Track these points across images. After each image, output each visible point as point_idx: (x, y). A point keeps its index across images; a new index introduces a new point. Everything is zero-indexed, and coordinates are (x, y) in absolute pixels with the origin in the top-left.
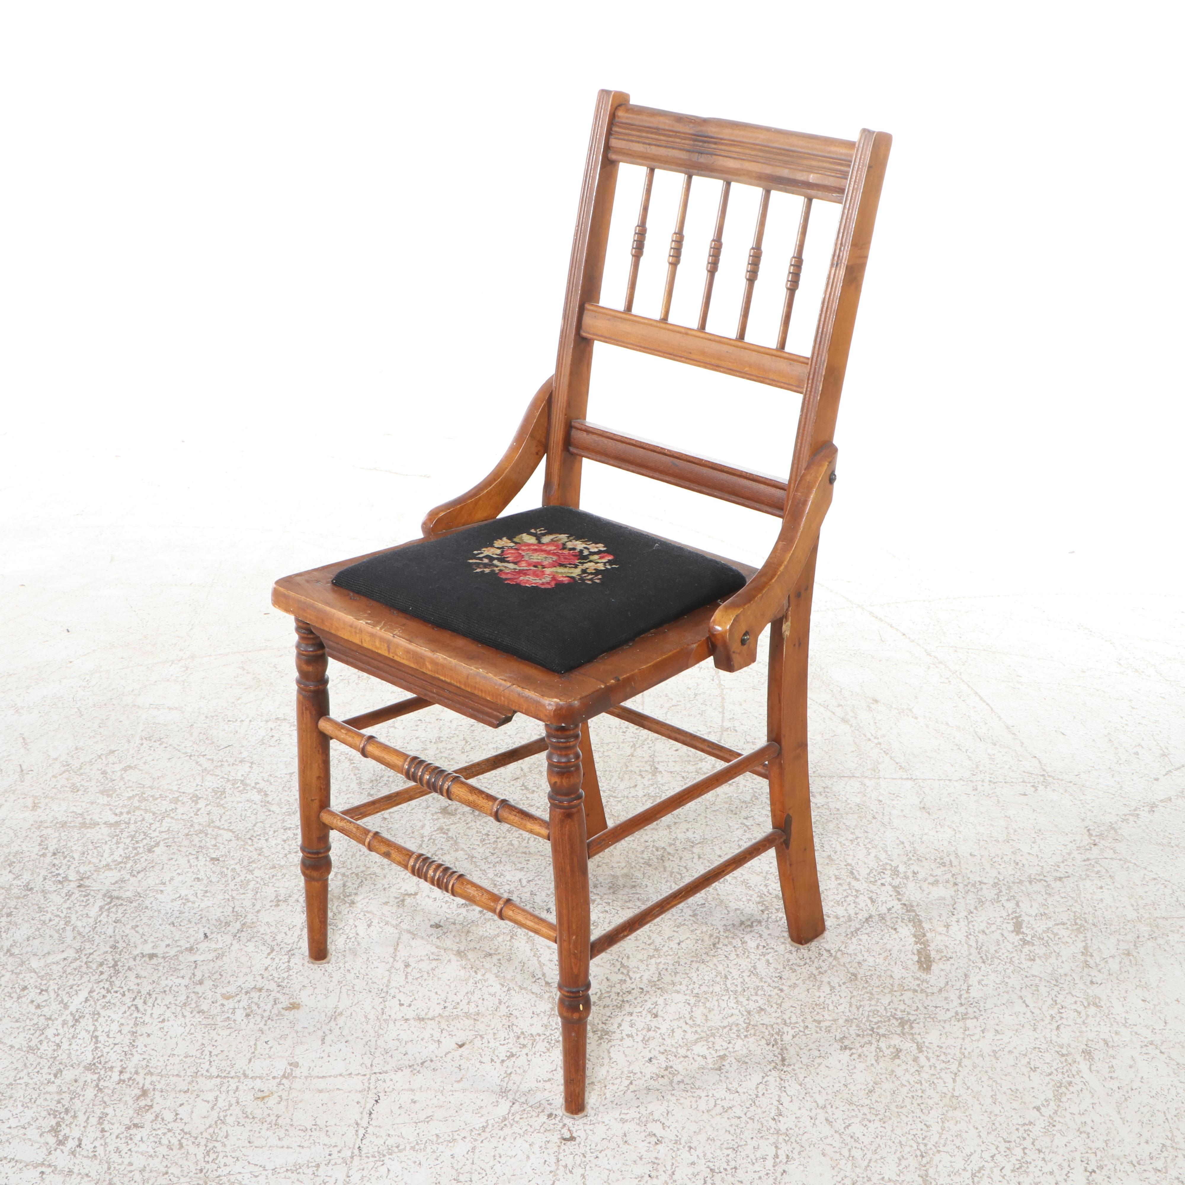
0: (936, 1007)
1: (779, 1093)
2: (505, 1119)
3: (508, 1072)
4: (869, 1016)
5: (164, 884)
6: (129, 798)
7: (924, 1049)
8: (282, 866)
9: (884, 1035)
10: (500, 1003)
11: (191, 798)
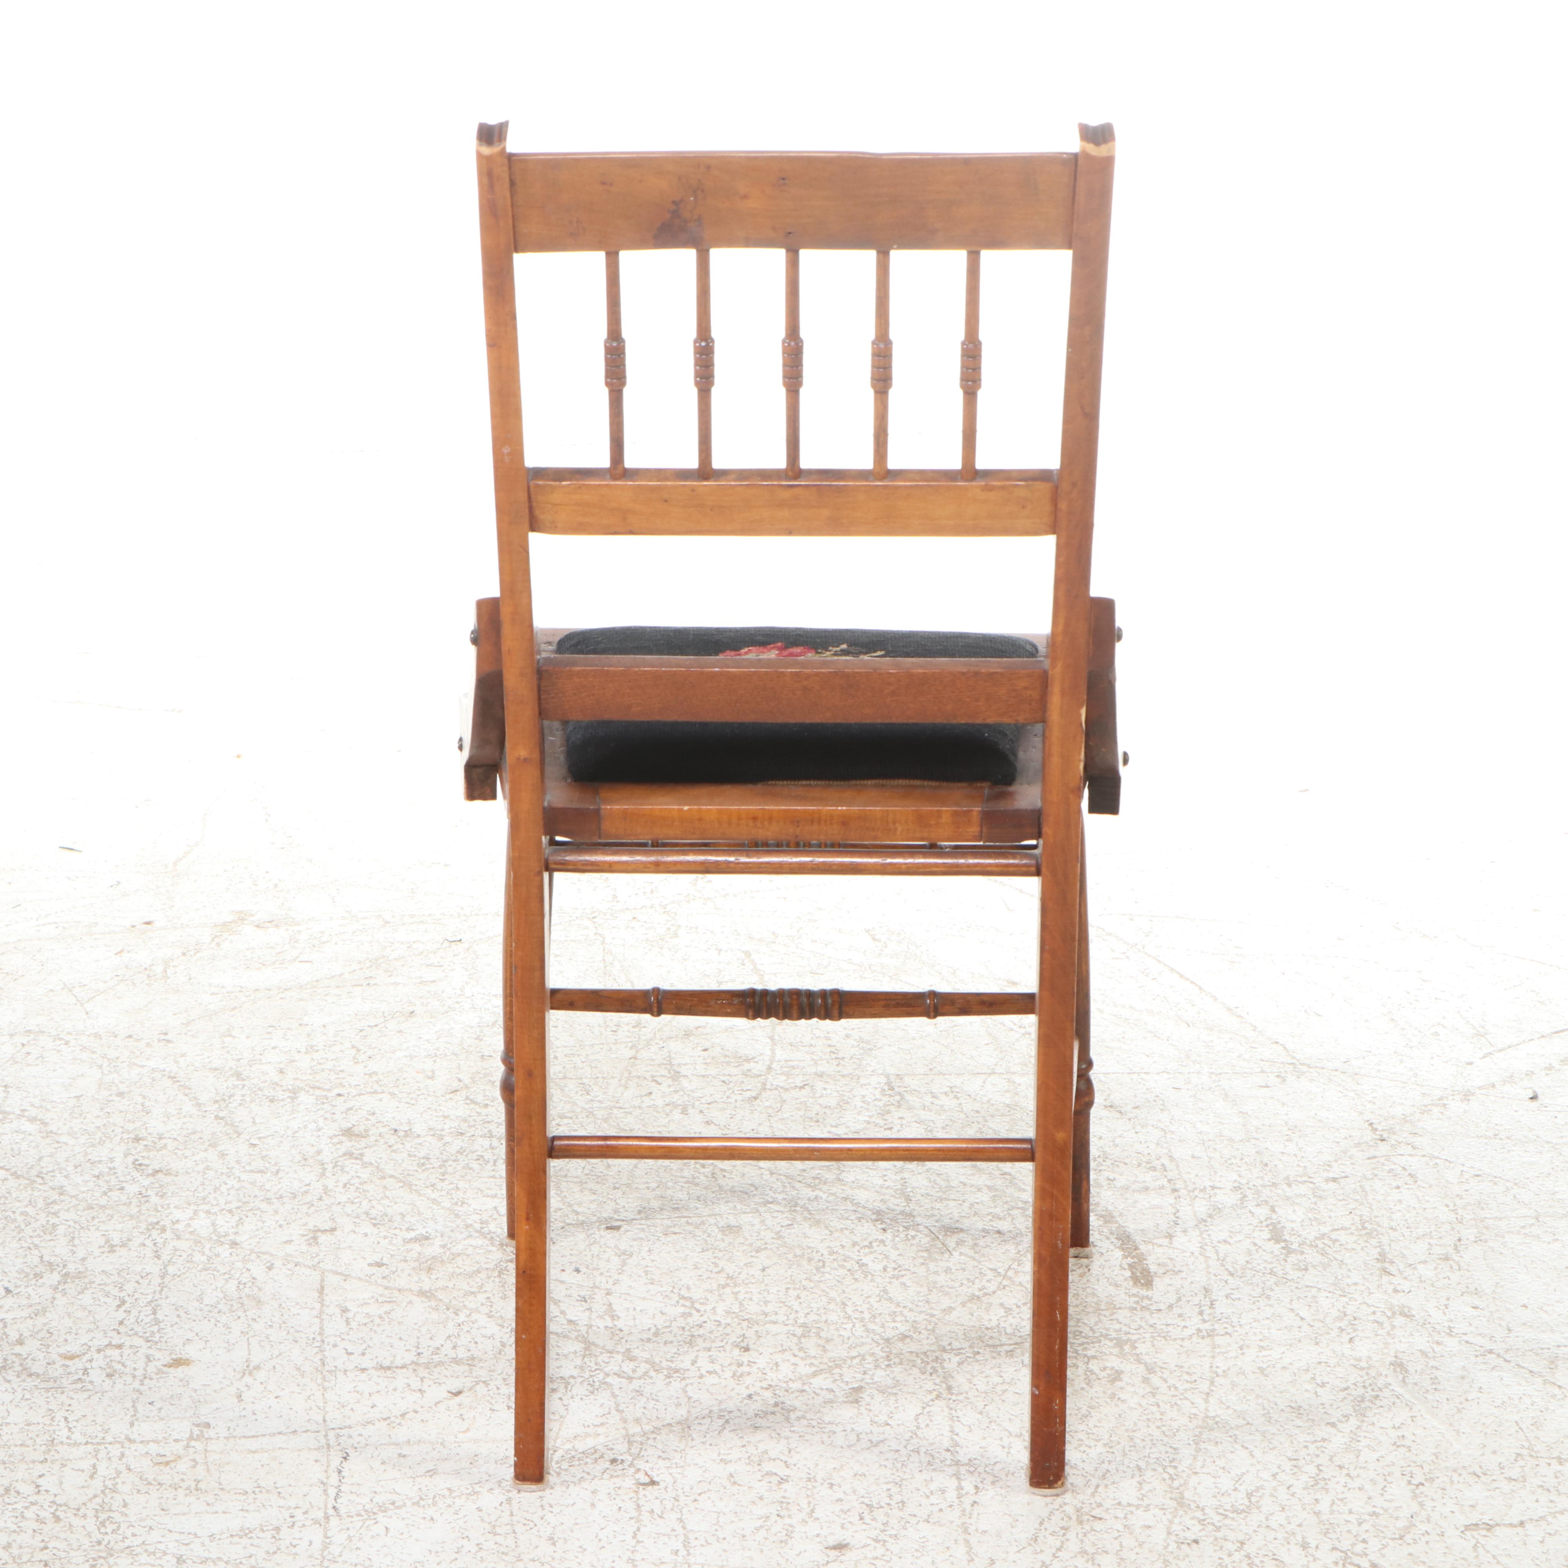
7: (1158, 1369)
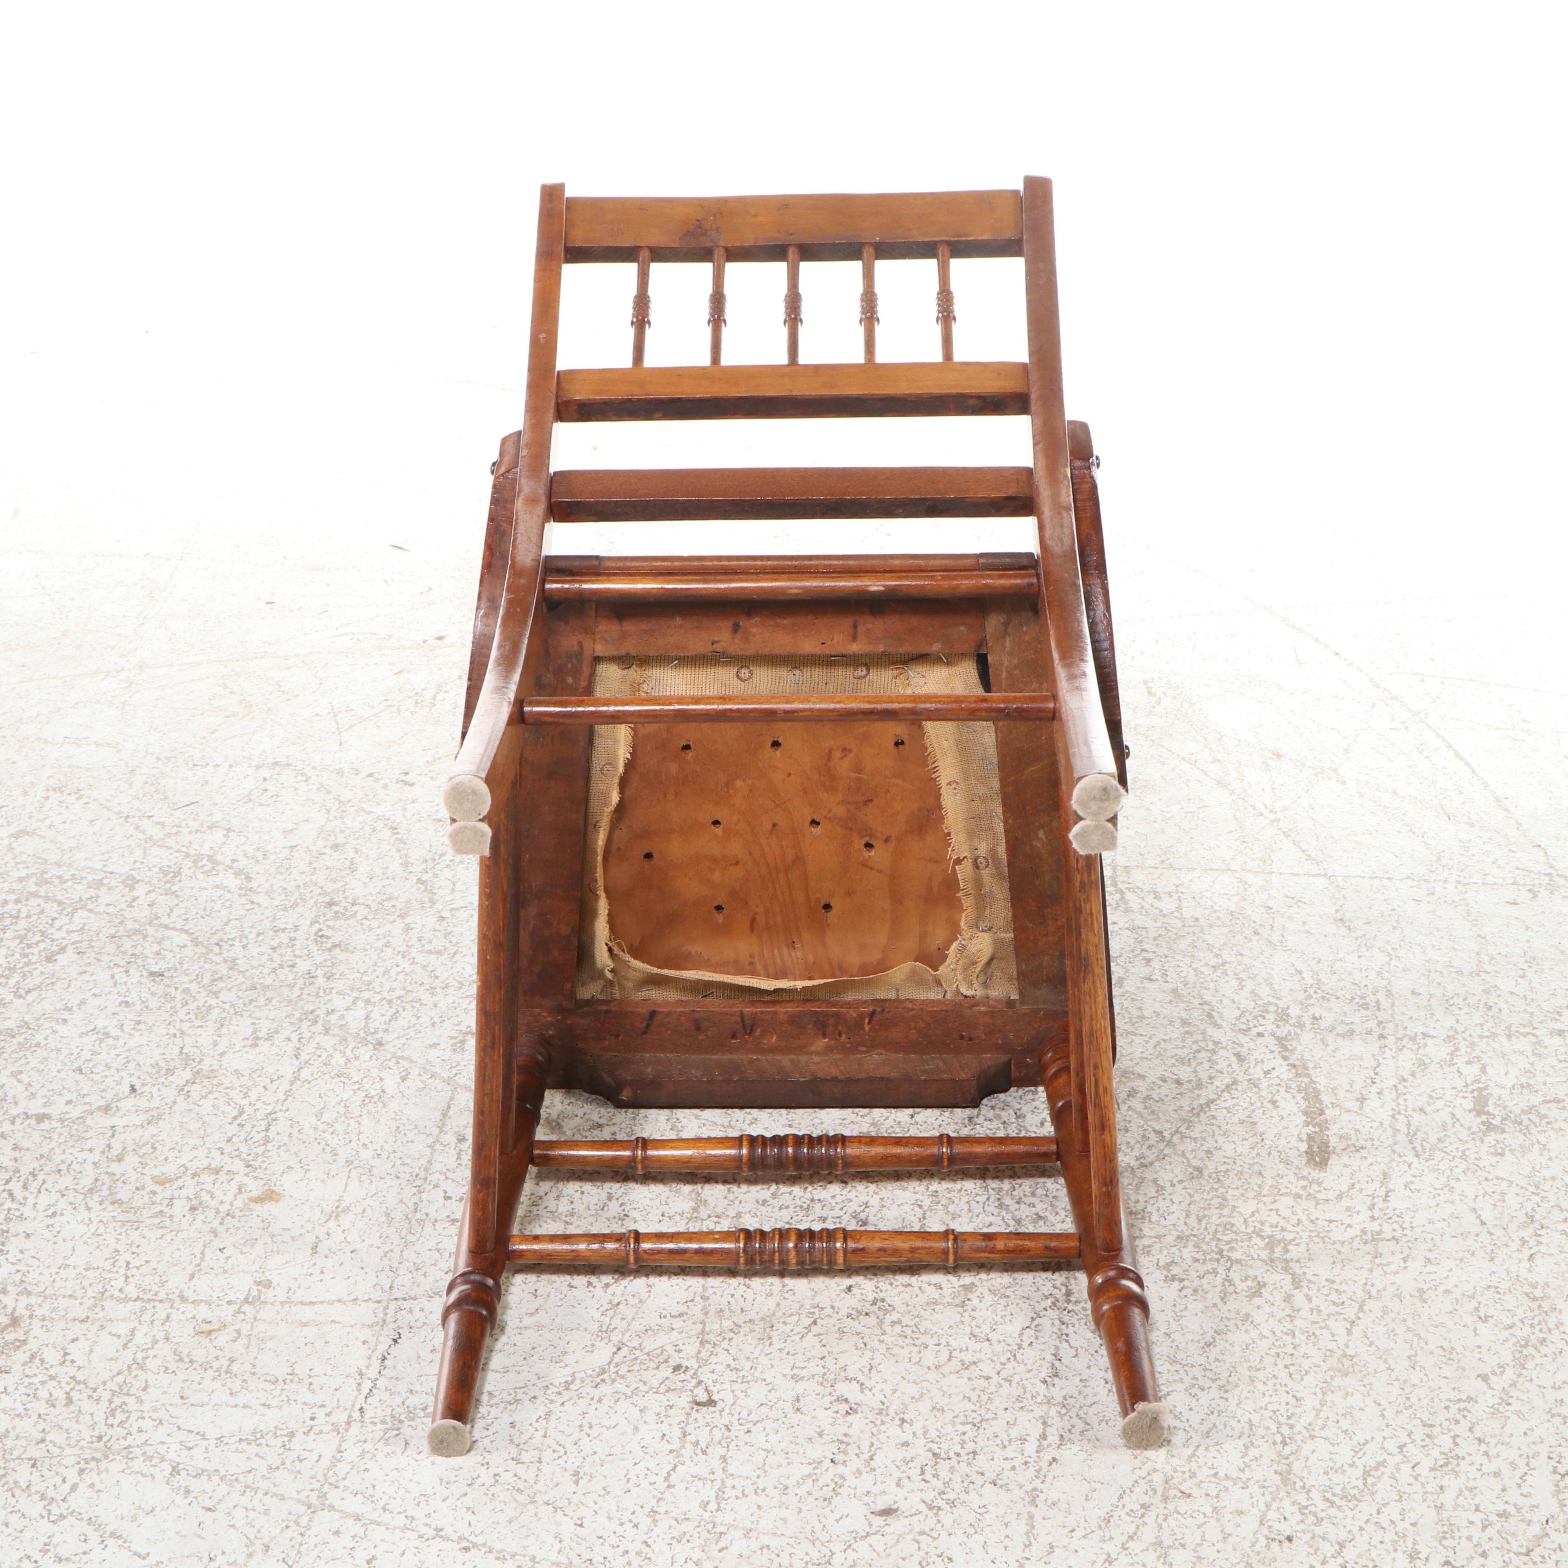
0: (1330, 1221)
1: (1057, 1343)
2: (604, 1372)
3: (615, 1302)
4: (1216, 1231)
5: (70, 1009)
6: (20, 880)
7: (1304, 1284)
8: (266, 988)
9: (1238, 1262)
11: (123, 882)
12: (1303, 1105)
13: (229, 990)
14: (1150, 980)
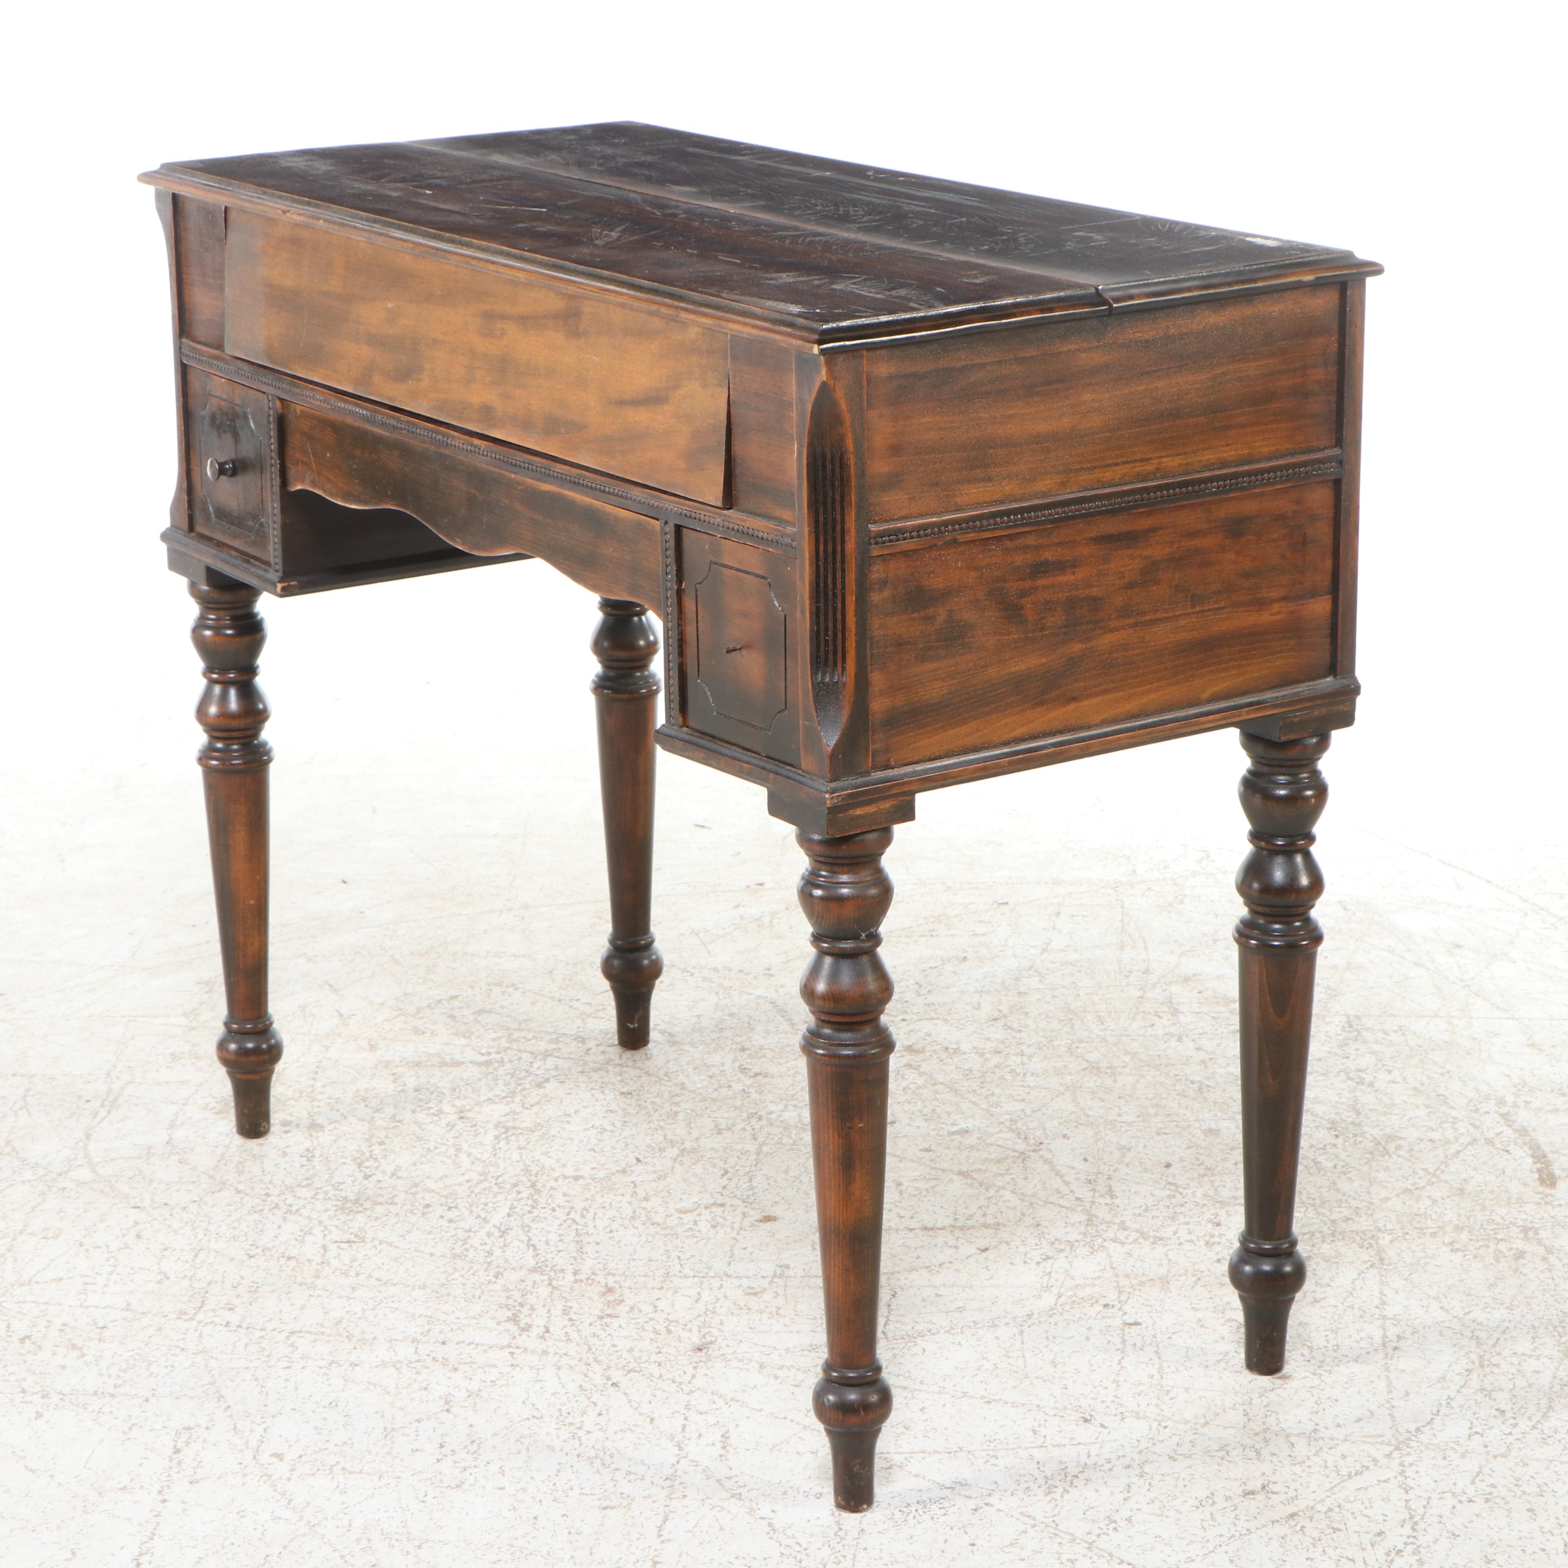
1: (1380, 1286)
2: (1053, 1309)
3: (1048, 1271)
4: (1482, 1225)
5: (569, 1115)
6: (494, 1040)
8: (714, 1100)
9: (1503, 1240)
10: (1023, 1215)
11: (575, 1039)
12: (1530, 1152)
13: (687, 1101)
14: (1394, 1082)
